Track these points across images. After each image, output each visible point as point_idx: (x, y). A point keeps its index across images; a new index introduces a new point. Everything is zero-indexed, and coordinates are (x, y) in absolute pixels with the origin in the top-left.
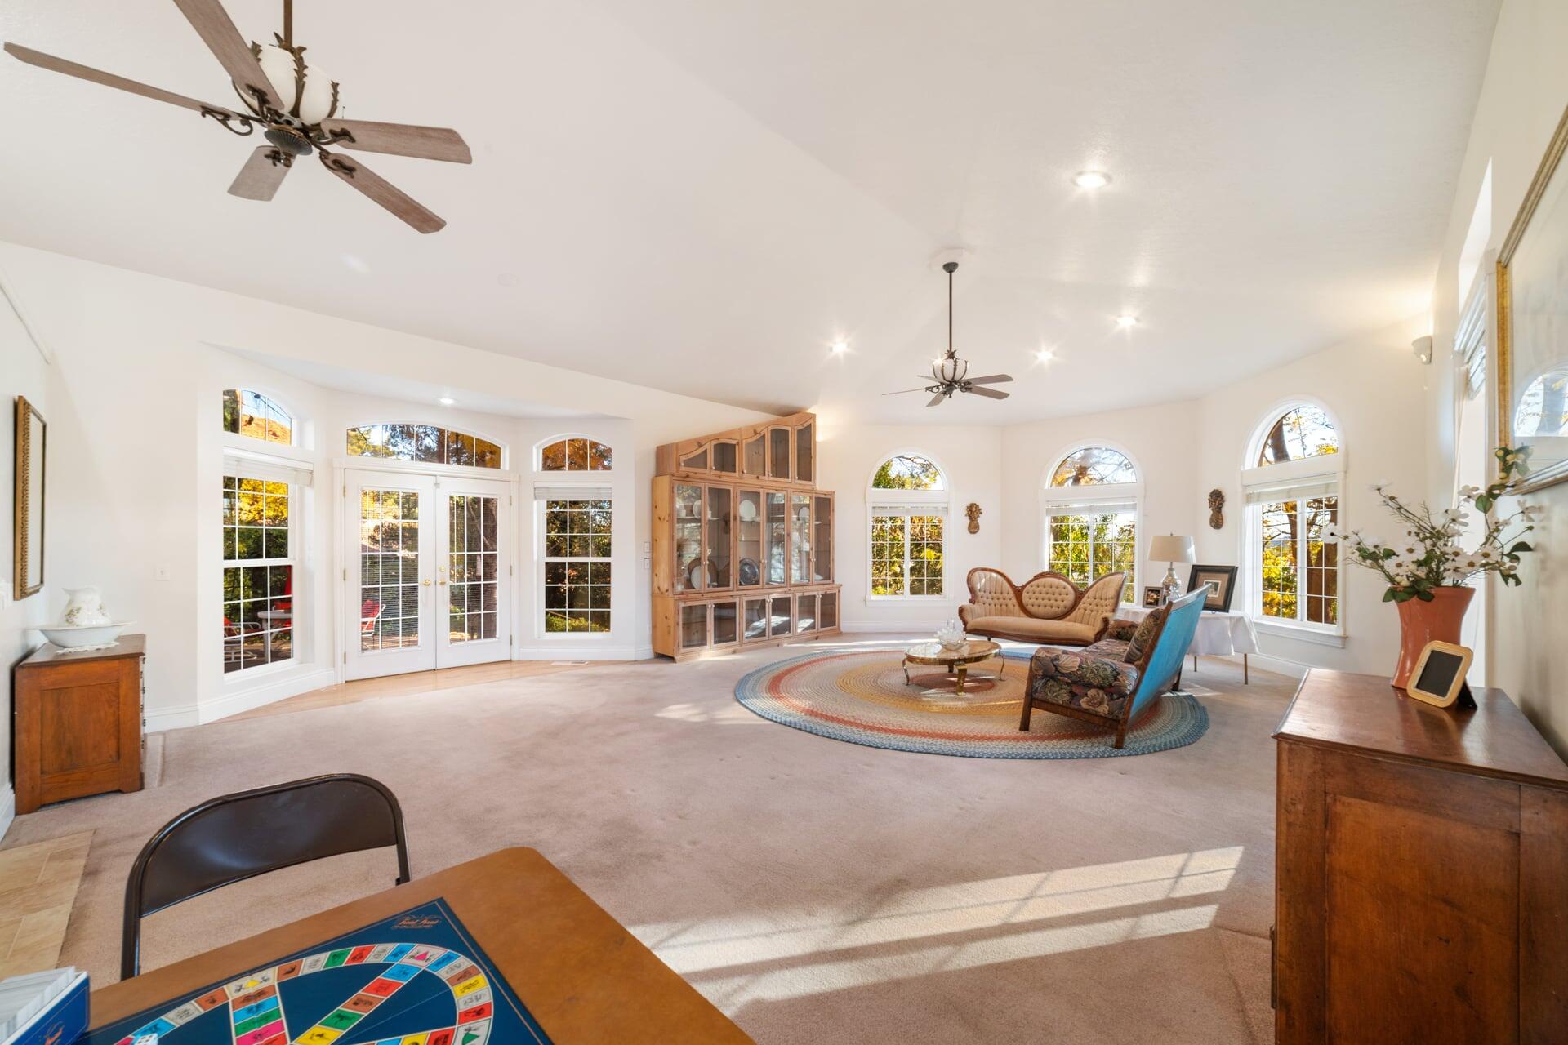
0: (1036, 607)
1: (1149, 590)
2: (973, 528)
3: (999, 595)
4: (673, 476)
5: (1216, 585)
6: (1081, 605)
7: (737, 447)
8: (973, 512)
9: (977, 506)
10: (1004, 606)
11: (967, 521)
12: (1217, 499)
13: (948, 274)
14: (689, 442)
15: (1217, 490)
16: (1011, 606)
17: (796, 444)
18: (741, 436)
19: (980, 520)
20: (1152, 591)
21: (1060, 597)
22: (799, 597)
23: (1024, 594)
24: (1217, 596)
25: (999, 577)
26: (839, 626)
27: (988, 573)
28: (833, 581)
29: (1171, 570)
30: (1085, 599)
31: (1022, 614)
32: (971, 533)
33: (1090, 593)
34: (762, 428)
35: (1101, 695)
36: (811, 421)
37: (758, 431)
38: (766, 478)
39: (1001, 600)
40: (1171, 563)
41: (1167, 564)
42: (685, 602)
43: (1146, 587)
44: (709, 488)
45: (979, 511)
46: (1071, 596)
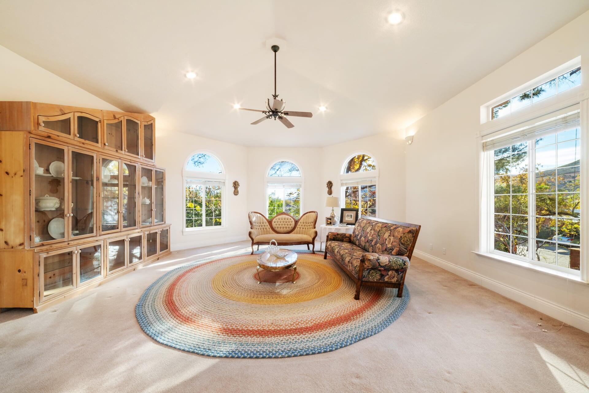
0: (279, 228)
1: (327, 219)
2: (236, 193)
3: (262, 224)
4: (30, 133)
5: (351, 216)
6: (298, 226)
7: (99, 124)
8: (236, 185)
9: (238, 182)
10: (265, 229)
11: (233, 189)
12: (330, 184)
13: (274, 53)
14: (52, 107)
15: (330, 181)
16: (268, 229)
17: (143, 134)
18: (103, 117)
19: (239, 189)
20: (329, 219)
21: (289, 223)
22: (147, 234)
23: (273, 223)
24: (352, 220)
25: (260, 215)
26: (170, 249)
27: (256, 214)
28: (165, 222)
29: (333, 210)
30: (299, 223)
31: (273, 232)
32: (235, 195)
33: (301, 221)
34: (120, 116)
35: (394, 273)
36: (152, 122)
37: (117, 117)
38: (123, 152)
39: (263, 227)
40: (333, 207)
41: (331, 208)
42: (48, 253)
43: (326, 218)
44: (73, 152)
45: (238, 184)
46: (294, 223)
